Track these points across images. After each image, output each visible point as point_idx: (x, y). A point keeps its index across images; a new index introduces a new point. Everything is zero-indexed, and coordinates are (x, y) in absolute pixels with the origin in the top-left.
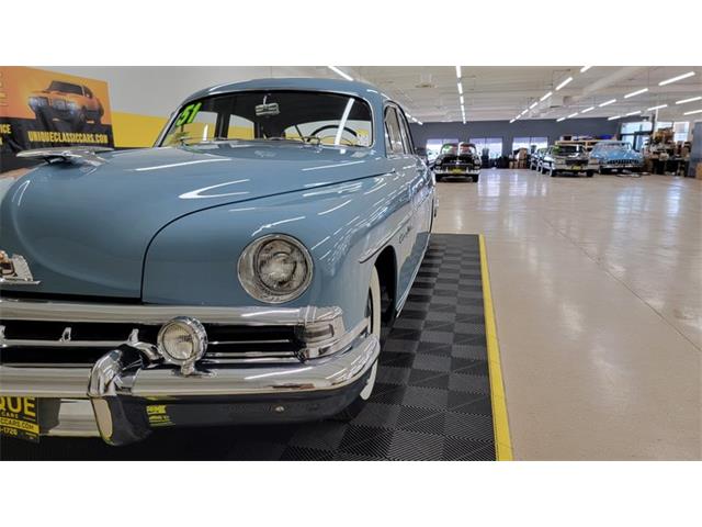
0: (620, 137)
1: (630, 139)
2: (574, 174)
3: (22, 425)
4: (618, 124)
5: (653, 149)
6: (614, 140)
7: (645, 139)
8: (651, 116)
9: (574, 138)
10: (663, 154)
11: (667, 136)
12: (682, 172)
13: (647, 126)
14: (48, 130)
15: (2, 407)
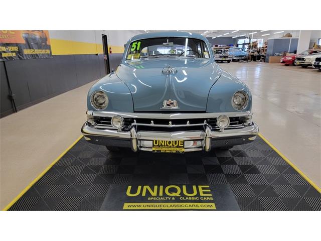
0: (237, 45)
1: (241, 46)
2: (222, 62)
3: (177, 149)
4: (236, 40)
5: (251, 51)
6: (235, 47)
7: (247, 46)
8: (249, 36)
9: (219, 46)
10: (255, 53)
11: (255, 45)
12: (263, 60)
13: (247, 41)
14: (30, 48)
15: (171, 145)
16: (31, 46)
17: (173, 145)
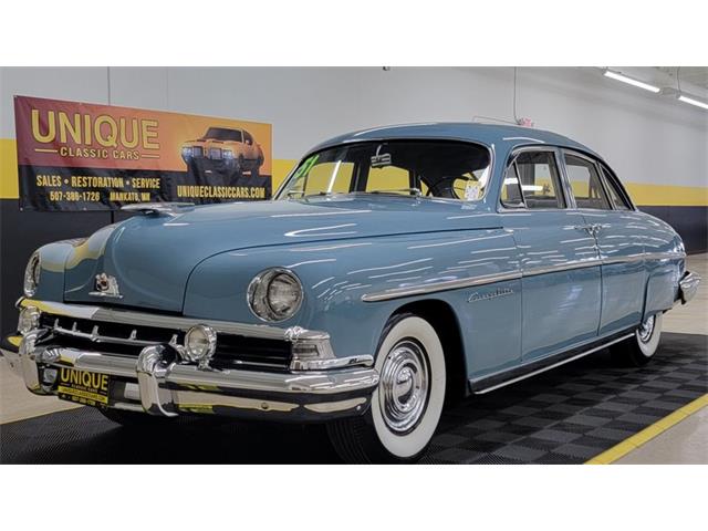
3: (98, 398)
14: (199, 185)
15: (88, 384)
16: (202, 178)
17: (92, 387)
